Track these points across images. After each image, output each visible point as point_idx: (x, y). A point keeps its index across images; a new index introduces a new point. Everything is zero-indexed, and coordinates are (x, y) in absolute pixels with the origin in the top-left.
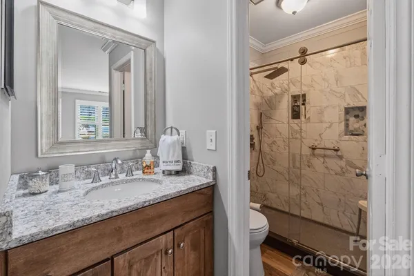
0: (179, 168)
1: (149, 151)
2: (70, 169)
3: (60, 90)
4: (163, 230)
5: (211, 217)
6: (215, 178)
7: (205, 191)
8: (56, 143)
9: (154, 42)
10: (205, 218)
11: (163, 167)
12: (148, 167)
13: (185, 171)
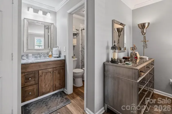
0: (58, 56)
1: (50, 52)
2: (31, 55)
3: (29, 33)
4: (50, 67)
5: (64, 67)
6: (65, 58)
7: (62, 61)
8: (28, 49)
9: (53, 24)
10: (63, 67)
11: (54, 56)
12: (50, 56)
13: (59, 57)
